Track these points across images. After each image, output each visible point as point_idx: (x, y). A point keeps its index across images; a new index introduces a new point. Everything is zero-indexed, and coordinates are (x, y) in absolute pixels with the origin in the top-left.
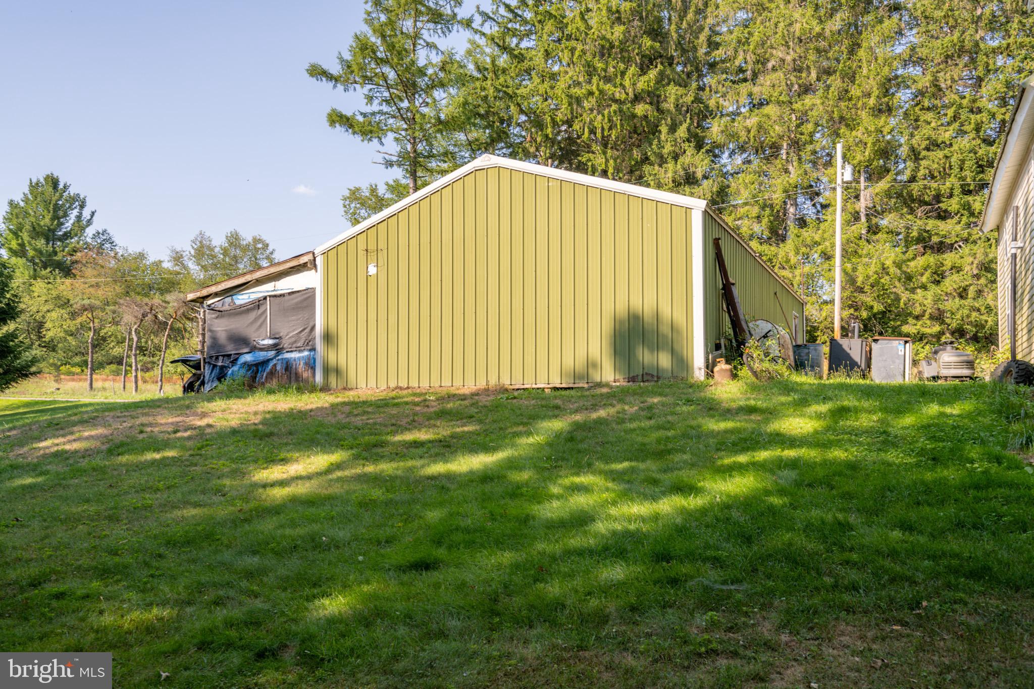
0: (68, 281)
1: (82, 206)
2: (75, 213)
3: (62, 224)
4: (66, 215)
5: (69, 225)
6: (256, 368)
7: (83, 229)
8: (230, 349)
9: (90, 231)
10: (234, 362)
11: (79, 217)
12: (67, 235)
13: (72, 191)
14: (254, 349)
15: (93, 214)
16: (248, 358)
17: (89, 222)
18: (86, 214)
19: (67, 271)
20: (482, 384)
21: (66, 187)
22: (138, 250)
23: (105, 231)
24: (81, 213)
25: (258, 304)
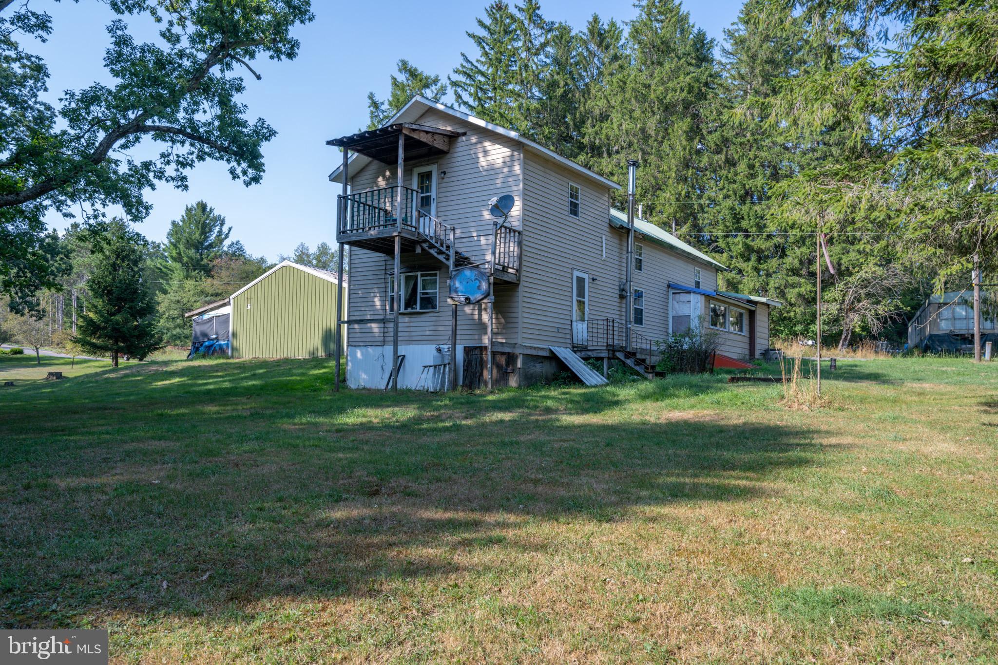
0: (210, 280)
1: (222, 224)
2: (217, 229)
3: (208, 237)
4: (211, 231)
5: (213, 237)
6: (209, 347)
7: (221, 241)
8: (201, 339)
9: (227, 243)
10: (201, 345)
11: (220, 232)
12: (211, 246)
13: (216, 213)
14: (209, 339)
15: (230, 229)
16: (207, 343)
17: (227, 236)
18: (225, 229)
19: (208, 272)
20: (278, 357)
21: (211, 210)
22: (259, 257)
23: (238, 242)
24: (221, 229)
25: (211, 319)
